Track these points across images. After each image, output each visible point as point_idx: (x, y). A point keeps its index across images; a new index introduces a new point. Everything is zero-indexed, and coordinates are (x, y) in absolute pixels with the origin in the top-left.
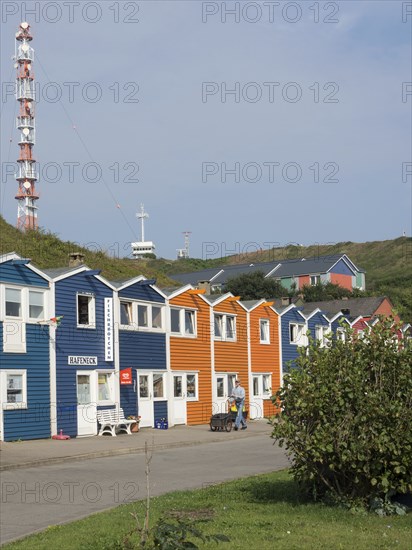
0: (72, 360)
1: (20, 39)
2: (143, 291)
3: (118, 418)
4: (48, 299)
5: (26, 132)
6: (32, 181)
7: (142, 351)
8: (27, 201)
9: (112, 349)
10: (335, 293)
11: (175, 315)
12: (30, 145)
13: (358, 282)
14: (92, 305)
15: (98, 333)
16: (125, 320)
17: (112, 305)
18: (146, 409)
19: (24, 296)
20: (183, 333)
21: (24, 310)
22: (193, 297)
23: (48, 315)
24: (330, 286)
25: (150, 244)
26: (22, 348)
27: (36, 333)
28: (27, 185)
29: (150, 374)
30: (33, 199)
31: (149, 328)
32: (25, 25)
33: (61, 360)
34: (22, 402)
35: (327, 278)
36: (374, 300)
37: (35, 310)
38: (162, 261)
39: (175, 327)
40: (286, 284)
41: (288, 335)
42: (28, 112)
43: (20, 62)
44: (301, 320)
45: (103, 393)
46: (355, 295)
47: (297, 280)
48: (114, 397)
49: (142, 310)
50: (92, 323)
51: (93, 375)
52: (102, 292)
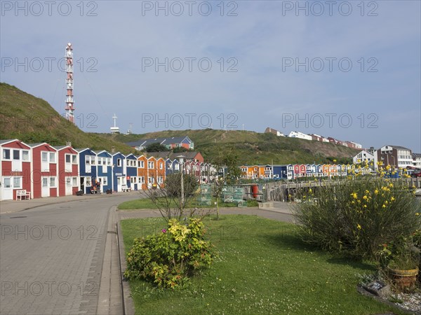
0: (117, 174)
1: (67, 49)
2: (132, 157)
3: (126, 188)
4: (111, 160)
5: (70, 85)
6: (72, 103)
7: (132, 172)
8: (70, 111)
9: (125, 172)
10: (182, 150)
11: (139, 162)
12: (71, 90)
13: (191, 146)
14: (120, 161)
15: (122, 168)
16: (128, 165)
17: (125, 161)
18: (132, 185)
19: (107, 159)
20: (141, 167)
21: (107, 163)
22: (143, 158)
23: (112, 164)
24: (182, 147)
25: (117, 128)
26: (106, 172)
27: (109, 168)
28: (70, 105)
29: (133, 177)
30: (72, 110)
31: (133, 166)
32: (70, 44)
33: (114, 174)
34: (106, 184)
35: (181, 145)
36: (195, 153)
37: (109, 163)
38: (122, 135)
39: (139, 166)
40: (167, 147)
41: (168, 166)
42: (71, 77)
43: (68, 58)
44: (170, 162)
45: (123, 182)
46: (190, 150)
47: (171, 145)
48: (125, 183)
49: (131, 162)
50: (120, 166)
51: (121, 178)
52: (123, 158)
